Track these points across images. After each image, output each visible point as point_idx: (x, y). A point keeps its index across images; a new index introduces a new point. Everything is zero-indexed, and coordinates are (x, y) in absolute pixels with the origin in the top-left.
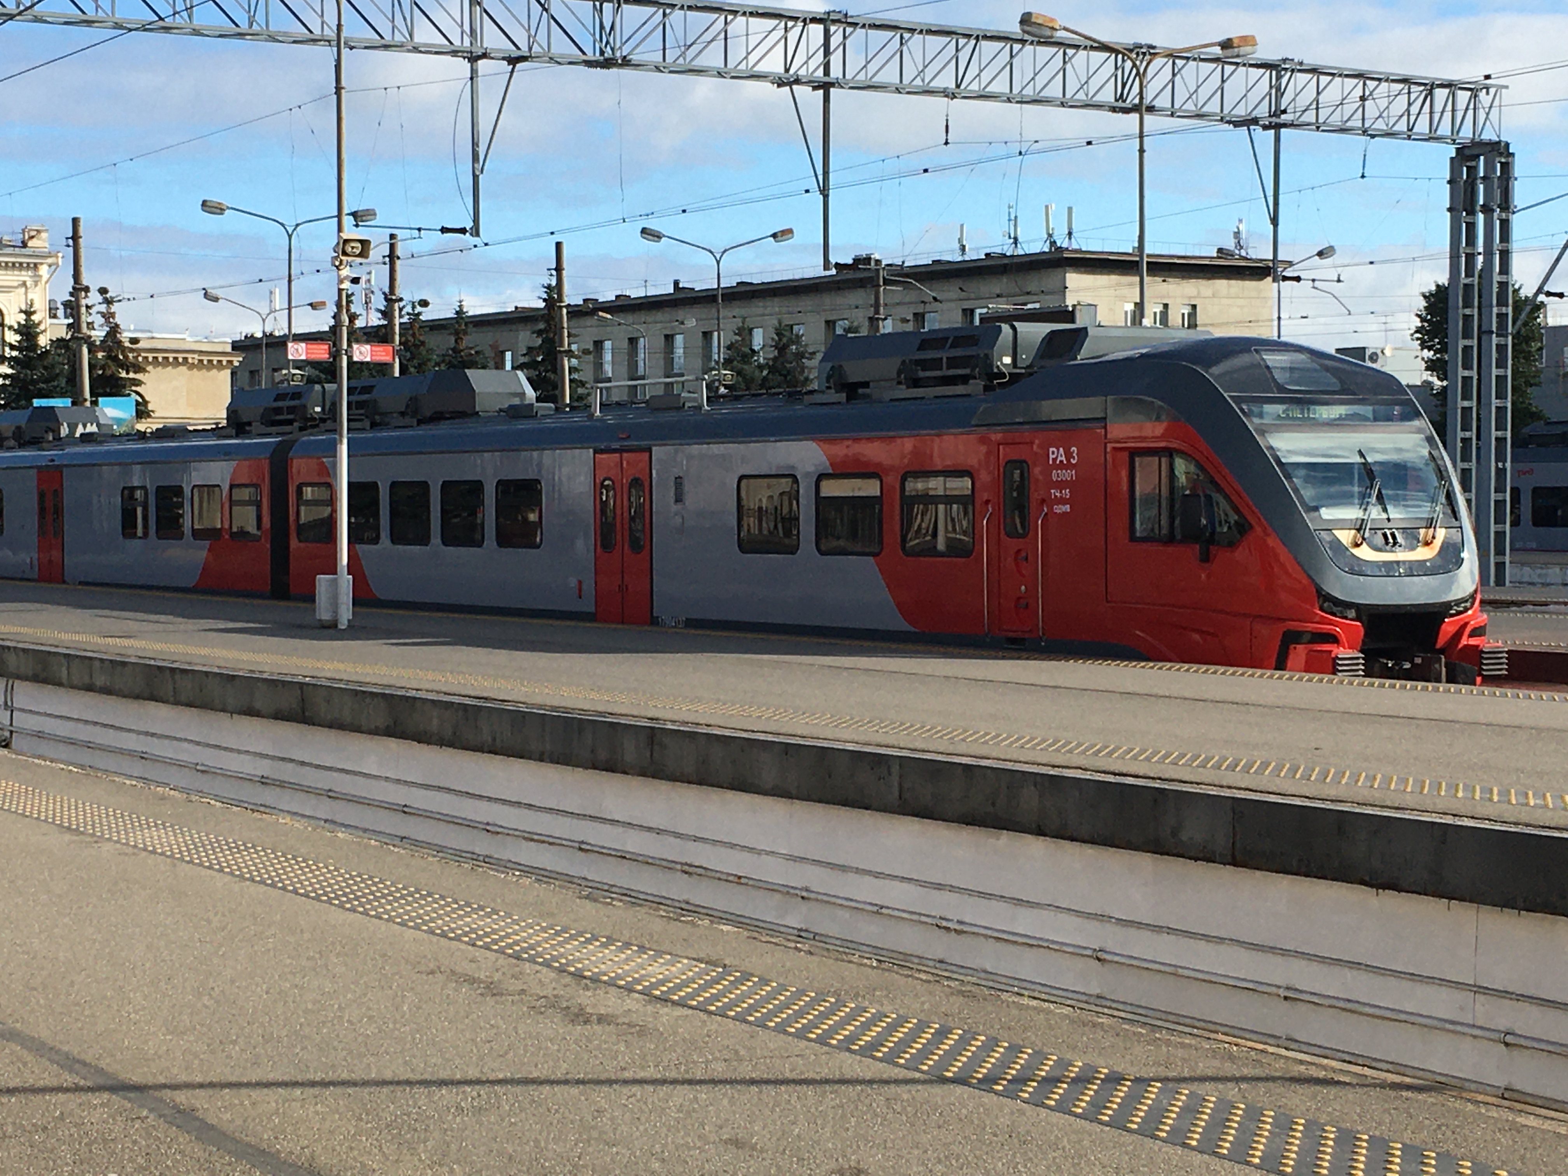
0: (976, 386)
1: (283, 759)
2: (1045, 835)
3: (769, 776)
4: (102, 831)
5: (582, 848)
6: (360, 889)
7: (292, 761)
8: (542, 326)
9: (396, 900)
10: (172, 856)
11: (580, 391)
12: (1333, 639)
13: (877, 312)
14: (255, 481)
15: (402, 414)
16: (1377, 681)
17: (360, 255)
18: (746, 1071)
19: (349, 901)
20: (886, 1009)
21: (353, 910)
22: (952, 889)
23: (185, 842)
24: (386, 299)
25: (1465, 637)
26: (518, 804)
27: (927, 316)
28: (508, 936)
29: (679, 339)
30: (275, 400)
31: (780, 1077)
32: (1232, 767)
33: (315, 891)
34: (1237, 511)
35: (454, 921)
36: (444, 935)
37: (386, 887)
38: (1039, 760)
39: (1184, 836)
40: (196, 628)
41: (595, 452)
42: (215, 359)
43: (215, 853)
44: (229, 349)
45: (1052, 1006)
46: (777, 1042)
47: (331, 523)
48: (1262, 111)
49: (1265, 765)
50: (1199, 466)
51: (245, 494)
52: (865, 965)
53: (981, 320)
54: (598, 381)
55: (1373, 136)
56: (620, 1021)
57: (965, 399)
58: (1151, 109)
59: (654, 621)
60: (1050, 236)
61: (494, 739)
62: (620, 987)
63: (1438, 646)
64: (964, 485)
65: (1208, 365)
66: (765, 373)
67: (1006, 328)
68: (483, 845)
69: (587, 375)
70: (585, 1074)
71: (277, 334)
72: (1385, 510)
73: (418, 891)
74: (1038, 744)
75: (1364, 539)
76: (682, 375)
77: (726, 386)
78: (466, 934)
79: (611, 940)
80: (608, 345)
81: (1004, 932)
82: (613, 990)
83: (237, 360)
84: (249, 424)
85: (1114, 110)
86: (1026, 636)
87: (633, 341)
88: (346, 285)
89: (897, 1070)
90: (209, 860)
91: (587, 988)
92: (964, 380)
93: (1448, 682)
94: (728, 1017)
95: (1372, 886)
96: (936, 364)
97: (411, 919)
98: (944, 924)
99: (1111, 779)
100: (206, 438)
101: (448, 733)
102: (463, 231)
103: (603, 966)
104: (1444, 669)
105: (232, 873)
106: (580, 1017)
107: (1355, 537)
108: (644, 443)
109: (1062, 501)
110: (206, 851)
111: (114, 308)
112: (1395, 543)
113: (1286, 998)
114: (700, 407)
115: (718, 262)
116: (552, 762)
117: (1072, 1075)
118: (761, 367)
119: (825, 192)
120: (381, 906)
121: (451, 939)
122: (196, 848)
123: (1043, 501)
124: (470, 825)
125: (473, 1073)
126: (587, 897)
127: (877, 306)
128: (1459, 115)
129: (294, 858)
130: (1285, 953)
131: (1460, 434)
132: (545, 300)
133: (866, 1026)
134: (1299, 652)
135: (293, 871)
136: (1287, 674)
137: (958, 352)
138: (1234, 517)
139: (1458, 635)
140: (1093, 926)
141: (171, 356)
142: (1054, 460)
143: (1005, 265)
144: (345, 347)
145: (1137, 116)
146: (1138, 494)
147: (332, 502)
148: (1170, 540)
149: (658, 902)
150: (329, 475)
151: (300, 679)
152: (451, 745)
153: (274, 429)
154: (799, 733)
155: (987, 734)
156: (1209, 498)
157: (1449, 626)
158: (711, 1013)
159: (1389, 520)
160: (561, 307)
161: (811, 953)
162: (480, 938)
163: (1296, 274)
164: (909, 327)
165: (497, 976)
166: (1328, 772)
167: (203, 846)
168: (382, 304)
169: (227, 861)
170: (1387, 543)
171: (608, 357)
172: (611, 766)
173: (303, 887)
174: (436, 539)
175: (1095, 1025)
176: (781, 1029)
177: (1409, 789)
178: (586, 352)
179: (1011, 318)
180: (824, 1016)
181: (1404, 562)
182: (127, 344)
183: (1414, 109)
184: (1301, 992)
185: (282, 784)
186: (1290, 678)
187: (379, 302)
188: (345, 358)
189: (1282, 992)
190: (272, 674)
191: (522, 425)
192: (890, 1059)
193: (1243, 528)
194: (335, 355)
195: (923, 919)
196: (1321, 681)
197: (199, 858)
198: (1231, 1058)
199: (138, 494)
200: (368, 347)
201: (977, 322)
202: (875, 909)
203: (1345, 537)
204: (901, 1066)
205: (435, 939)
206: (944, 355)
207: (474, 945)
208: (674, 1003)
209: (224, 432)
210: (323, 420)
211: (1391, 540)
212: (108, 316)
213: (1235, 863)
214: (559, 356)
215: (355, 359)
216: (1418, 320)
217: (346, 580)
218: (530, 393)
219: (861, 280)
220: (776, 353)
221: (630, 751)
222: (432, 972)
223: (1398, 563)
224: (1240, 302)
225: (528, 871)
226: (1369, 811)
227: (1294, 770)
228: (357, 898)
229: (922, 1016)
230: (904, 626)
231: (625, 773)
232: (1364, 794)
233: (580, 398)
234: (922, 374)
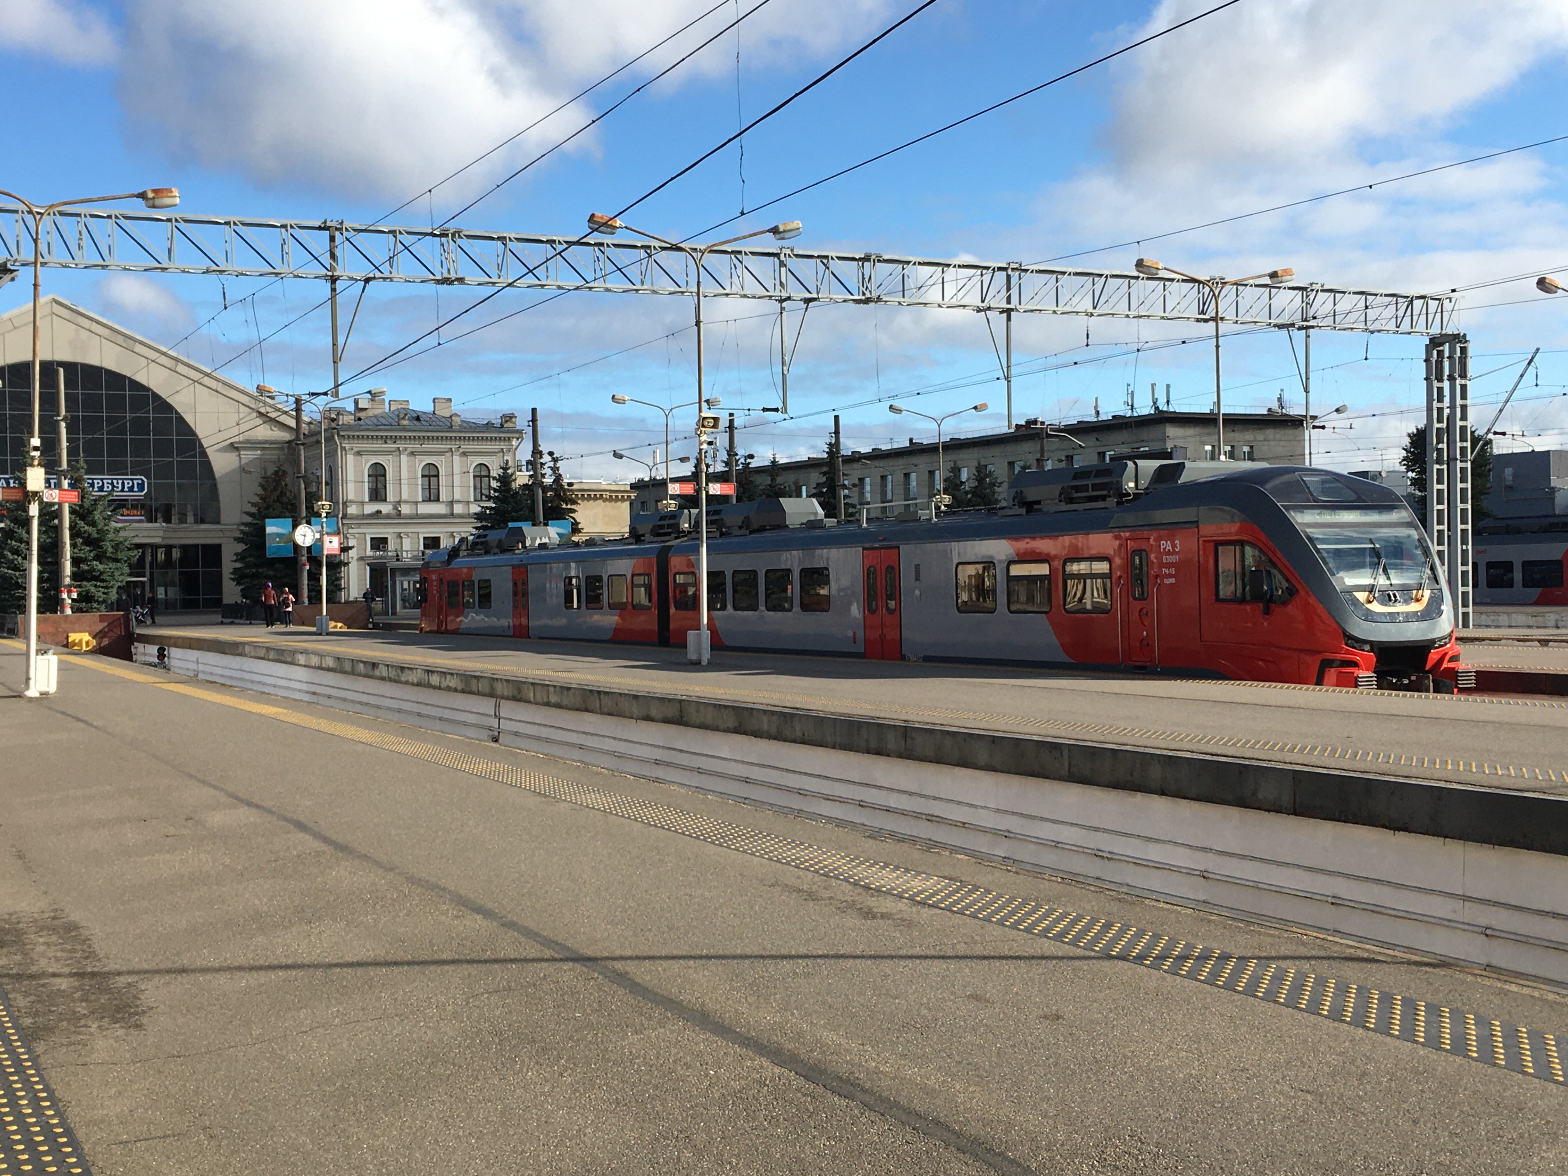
0: (1112, 502)
1: (669, 748)
2: (1166, 795)
3: (983, 757)
4: (560, 795)
5: (862, 805)
6: (724, 832)
7: (674, 749)
8: (825, 469)
9: (747, 838)
10: (605, 811)
11: (851, 510)
12: (1355, 664)
13: (1042, 455)
14: (647, 572)
15: (740, 527)
16: (1387, 692)
17: (713, 427)
18: (978, 950)
19: (717, 839)
20: (1070, 909)
21: (720, 845)
22: (1105, 831)
23: (612, 801)
24: (728, 455)
25: (1445, 662)
26: (819, 776)
27: (1075, 457)
28: (820, 862)
29: (913, 476)
30: (660, 520)
31: (1002, 954)
32: (1292, 750)
33: (695, 833)
34: (1287, 580)
35: (784, 852)
36: (779, 861)
37: (741, 830)
38: (1161, 746)
39: (1260, 796)
40: (613, 665)
41: (864, 549)
42: (620, 495)
43: (631, 809)
44: (628, 488)
45: (1179, 908)
46: (998, 931)
47: (696, 597)
48: (1297, 319)
49: (1314, 748)
50: (1261, 550)
51: (639, 580)
52: (1054, 881)
53: (1111, 459)
54: (862, 504)
55: (1372, 332)
56: (895, 917)
57: (1103, 511)
58: (1222, 319)
59: (903, 658)
60: (1155, 403)
61: (804, 735)
62: (894, 895)
63: (1427, 669)
64: (1102, 567)
65: (1262, 484)
66: (969, 496)
67: (1130, 464)
68: (797, 803)
69: (854, 500)
70: (875, 951)
71: (658, 478)
72: (1389, 578)
73: (761, 833)
74: (1160, 735)
75: (1374, 597)
76: (916, 499)
77: (945, 506)
78: (793, 860)
79: (887, 865)
80: (868, 480)
81: (1141, 859)
82: (889, 897)
83: (633, 496)
84: (643, 535)
85: (1198, 320)
86: (1148, 664)
87: (884, 478)
88: (705, 446)
89: (1079, 950)
90: (628, 813)
91: (872, 896)
92: (1103, 498)
93: (1434, 692)
94: (965, 915)
95: (1390, 829)
96: (1085, 488)
97: (758, 851)
98: (1100, 854)
99: (1208, 758)
100: (617, 545)
101: (774, 731)
102: (776, 410)
103: (882, 882)
104: (1431, 684)
105: (642, 822)
106: (869, 914)
107: (1368, 596)
108: (894, 543)
109: (1170, 576)
110: (625, 807)
111: (559, 464)
112: (1396, 601)
113: (1332, 904)
114: (931, 519)
115: (939, 426)
116: (841, 749)
117: (1196, 954)
118: (967, 493)
119: (1008, 379)
120: (738, 842)
121: (783, 863)
122: (619, 805)
123: (1157, 576)
124: (789, 790)
125: (803, 951)
126: (869, 837)
127: (1042, 451)
128: (1430, 317)
129: (681, 812)
130: (1331, 873)
131: (1436, 527)
132: (827, 453)
133: (1057, 921)
134: (1332, 674)
135: (681, 820)
136: (1325, 688)
137: (1098, 481)
138: (1285, 585)
139: (1441, 661)
140: (1199, 855)
141: (592, 494)
142: (1164, 549)
143: (1126, 423)
144: (704, 485)
145: (1214, 324)
146: (1220, 570)
147: (697, 584)
148: (1243, 601)
149: (913, 840)
150: (693, 566)
151: (679, 697)
152: (775, 738)
153: (656, 539)
154: (1002, 729)
155: (1125, 729)
156: (1269, 573)
157: (1434, 655)
158: (954, 912)
159: (1391, 585)
160: (838, 457)
161: (1017, 873)
162: (802, 863)
163: (1321, 424)
164: (1063, 465)
165: (815, 888)
166: (1358, 753)
167: (624, 804)
168: (725, 457)
169: (639, 814)
170: (1390, 600)
171: (868, 488)
172: (879, 752)
173: (688, 830)
174: (762, 608)
175: (1209, 921)
176: (1001, 923)
177: (1414, 764)
178: (854, 485)
179: (1133, 458)
180: (1029, 914)
181: (1403, 613)
182: (566, 487)
183: (1401, 313)
184: (1343, 899)
185: (668, 764)
186: (1327, 691)
187: (723, 455)
188: (704, 492)
189: (1330, 899)
190: (662, 694)
191: (818, 532)
192: (1074, 943)
193: (1291, 592)
194: (698, 491)
195: (1086, 850)
196: (1348, 692)
197: (622, 812)
198: (1304, 944)
199: (574, 581)
200: (719, 485)
201: (1108, 460)
202: (1053, 844)
203: (1362, 596)
204: (1081, 947)
205: (773, 863)
206: (1089, 482)
207: (798, 868)
208: (929, 905)
209: (627, 541)
210: (690, 532)
211: (1393, 598)
212: (555, 469)
213: (1296, 814)
214: (837, 488)
215: (710, 493)
216: (1405, 452)
217: (706, 634)
218: (821, 512)
219: (1031, 435)
220: (976, 484)
221: (892, 742)
222: (773, 885)
223: (1398, 613)
224: (1282, 443)
225: (829, 819)
226: (1386, 778)
227: (1334, 751)
228: (722, 837)
229: (1093, 915)
230: (1066, 659)
231: (888, 755)
232: (1384, 768)
233: (852, 515)
234: (1075, 495)
